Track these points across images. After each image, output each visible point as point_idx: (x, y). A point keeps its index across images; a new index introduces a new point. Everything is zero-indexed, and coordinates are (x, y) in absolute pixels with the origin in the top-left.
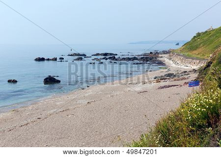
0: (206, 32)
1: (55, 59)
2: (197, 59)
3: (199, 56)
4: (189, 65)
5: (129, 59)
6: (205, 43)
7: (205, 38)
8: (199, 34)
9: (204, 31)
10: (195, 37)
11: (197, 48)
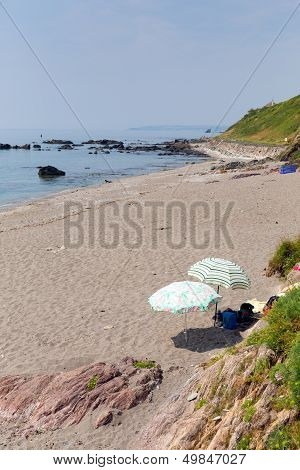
0: (265, 108)
1: (28, 147)
2: (263, 145)
3: (265, 142)
4: (251, 155)
5: (148, 149)
6: (269, 124)
7: (266, 117)
8: (253, 112)
9: (261, 107)
10: (246, 116)
11: (255, 131)
